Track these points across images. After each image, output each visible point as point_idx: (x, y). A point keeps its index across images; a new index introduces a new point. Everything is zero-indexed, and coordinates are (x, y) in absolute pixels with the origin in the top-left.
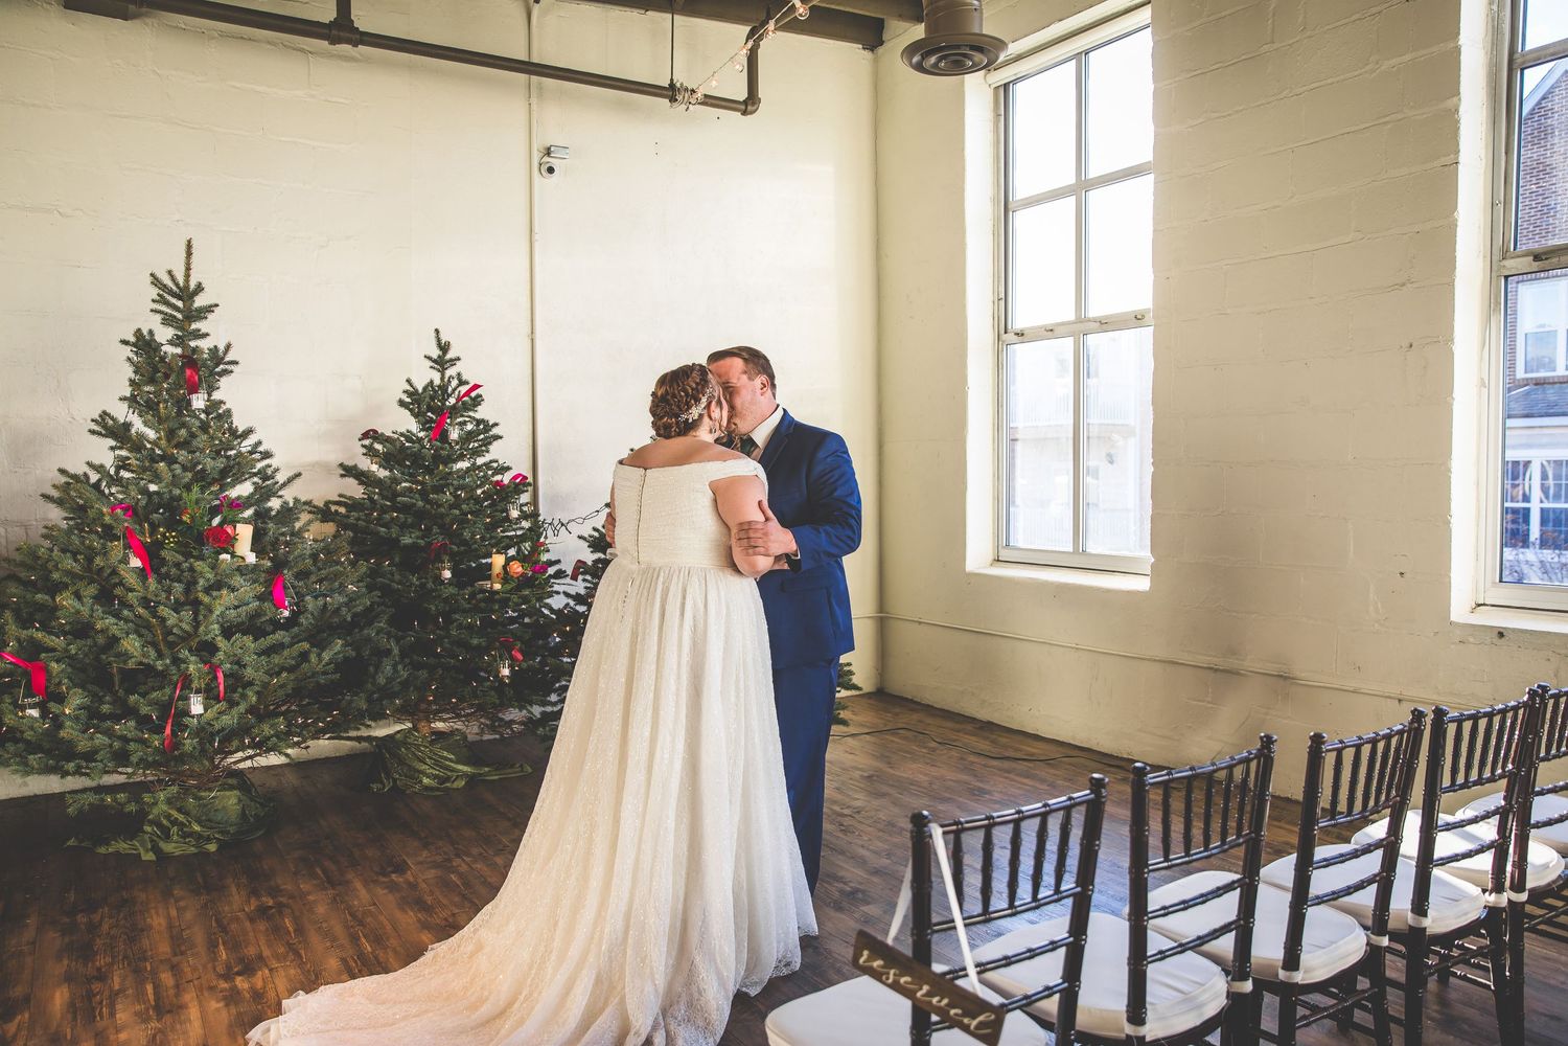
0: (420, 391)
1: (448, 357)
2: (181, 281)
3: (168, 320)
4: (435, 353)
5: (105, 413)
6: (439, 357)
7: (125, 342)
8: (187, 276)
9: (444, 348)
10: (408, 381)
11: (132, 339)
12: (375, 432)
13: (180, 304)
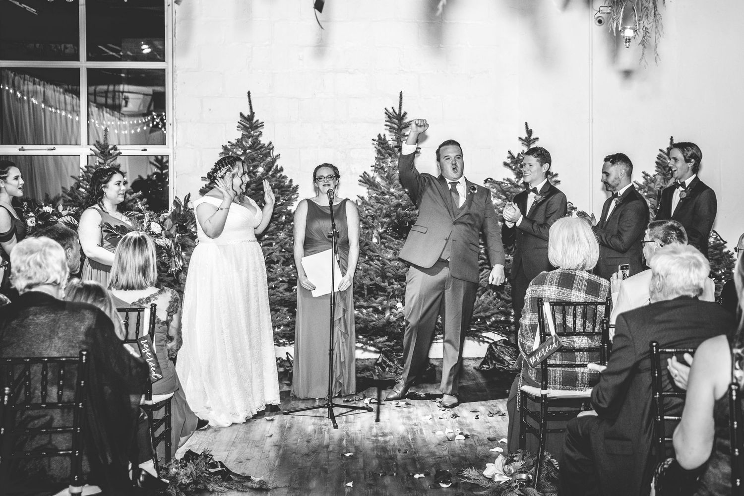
0: (516, 156)
1: (532, 137)
2: (397, 111)
3: (391, 129)
4: (524, 135)
5: (365, 172)
6: (526, 138)
7: (374, 140)
8: (400, 108)
9: (529, 132)
10: (509, 152)
11: (377, 138)
12: (491, 179)
13: (397, 121)
